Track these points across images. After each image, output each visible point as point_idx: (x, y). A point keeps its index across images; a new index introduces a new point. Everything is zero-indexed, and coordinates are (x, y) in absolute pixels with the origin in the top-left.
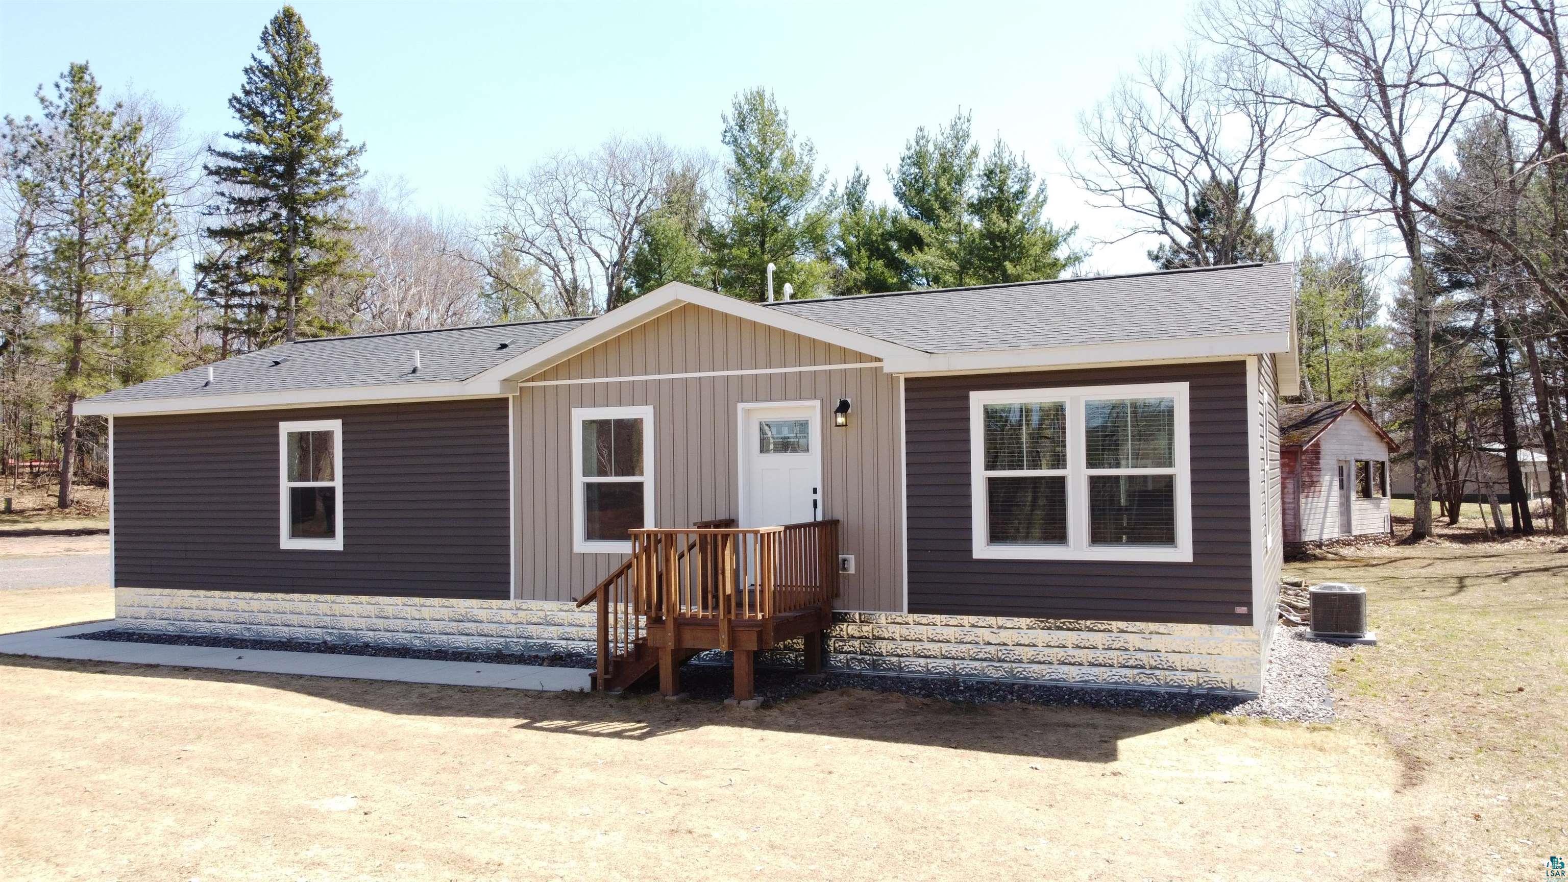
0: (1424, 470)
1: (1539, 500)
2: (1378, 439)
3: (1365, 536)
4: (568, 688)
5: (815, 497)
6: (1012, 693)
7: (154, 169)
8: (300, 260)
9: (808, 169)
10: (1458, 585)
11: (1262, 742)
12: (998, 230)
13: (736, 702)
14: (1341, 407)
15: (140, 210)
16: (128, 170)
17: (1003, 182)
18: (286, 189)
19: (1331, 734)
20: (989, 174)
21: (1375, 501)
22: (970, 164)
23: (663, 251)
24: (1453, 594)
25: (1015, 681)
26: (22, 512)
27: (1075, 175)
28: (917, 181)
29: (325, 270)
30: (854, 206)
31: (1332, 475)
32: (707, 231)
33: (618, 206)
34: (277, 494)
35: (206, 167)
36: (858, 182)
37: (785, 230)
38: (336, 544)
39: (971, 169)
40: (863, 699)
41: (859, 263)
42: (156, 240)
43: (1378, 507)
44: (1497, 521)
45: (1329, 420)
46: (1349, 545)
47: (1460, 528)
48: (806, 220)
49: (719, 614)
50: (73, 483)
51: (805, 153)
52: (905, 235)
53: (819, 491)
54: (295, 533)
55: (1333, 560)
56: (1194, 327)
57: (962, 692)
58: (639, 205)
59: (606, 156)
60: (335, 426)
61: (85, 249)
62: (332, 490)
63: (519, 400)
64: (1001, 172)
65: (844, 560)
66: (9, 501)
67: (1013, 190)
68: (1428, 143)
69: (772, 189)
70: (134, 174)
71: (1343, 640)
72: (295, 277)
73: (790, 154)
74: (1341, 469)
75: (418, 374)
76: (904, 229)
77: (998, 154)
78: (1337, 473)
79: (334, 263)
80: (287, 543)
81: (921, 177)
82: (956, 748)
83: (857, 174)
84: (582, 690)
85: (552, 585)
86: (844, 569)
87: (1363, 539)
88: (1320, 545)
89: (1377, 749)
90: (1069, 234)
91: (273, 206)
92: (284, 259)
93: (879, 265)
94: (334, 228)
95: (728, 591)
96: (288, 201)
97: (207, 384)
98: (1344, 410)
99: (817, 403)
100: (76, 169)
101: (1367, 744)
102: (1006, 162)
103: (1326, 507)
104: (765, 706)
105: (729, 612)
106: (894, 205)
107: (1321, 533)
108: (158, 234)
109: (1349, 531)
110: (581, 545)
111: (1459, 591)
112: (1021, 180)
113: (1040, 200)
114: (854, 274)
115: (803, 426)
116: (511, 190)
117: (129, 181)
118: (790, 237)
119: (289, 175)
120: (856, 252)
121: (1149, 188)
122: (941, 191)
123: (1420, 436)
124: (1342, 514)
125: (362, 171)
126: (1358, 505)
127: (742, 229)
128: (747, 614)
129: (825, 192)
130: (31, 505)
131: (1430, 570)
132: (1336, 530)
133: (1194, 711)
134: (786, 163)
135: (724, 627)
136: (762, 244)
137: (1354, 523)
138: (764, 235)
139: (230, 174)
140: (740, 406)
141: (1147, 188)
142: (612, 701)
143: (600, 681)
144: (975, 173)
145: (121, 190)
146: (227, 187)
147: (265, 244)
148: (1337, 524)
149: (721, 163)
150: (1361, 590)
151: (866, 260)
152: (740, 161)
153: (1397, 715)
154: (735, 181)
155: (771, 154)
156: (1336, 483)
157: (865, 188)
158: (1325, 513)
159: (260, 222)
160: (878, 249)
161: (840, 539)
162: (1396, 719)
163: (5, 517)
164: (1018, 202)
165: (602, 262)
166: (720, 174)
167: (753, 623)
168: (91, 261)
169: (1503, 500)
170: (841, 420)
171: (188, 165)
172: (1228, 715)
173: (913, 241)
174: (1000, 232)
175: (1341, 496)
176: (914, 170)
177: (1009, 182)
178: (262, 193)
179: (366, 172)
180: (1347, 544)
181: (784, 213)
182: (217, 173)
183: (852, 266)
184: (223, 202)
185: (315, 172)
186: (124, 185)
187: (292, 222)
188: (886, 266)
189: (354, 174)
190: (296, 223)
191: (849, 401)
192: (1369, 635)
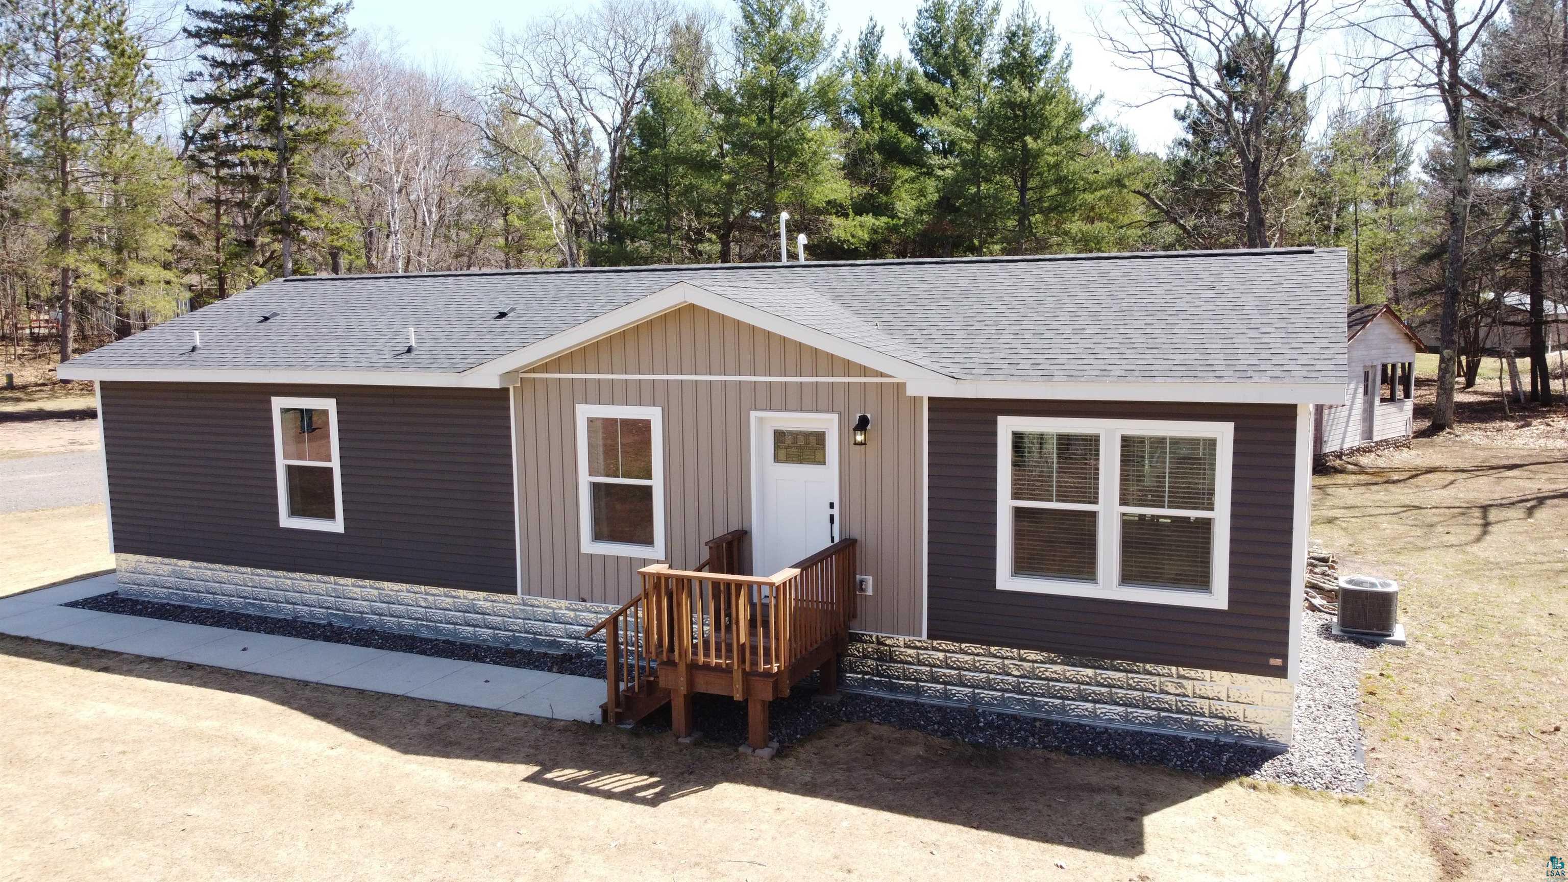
0: (1449, 360)
1: (1557, 353)
2: (1407, 340)
3: (1386, 441)
4: (579, 718)
5: (831, 512)
6: (1033, 736)
7: (131, 27)
8: (290, 128)
9: (820, 27)
10: (1481, 522)
11: (1293, 823)
12: (1019, 99)
13: (750, 750)
14: (1371, 311)
15: (121, 73)
16: (105, 29)
17: (1027, 47)
18: (271, 52)
19: (1365, 810)
20: (1012, 37)
21: (1398, 404)
22: (992, 22)
23: (668, 116)
24: (1478, 540)
25: (1036, 715)
26: (24, 387)
27: (1102, 34)
28: (934, 36)
29: (317, 138)
30: (867, 60)
31: (1358, 383)
32: (714, 95)
33: (620, 64)
34: (274, 471)
35: (185, 30)
36: (872, 33)
37: (795, 95)
38: (337, 526)
39: (991, 27)
40: (880, 738)
41: (872, 122)
42: (137, 104)
43: (1401, 410)
44: (1513, 384)
45: (1359, 327)
46: (1370, 451)
47: (1476, 393)
48: (817, 83)
49: (733, 663)
50: (75, 351)
51: (817, 10)
52: (920, 95)
53: (836, 506)
54: (294, 512)
55: (1354, 473)
56: (1242, 364)
57: (982, 730)
58: (643, 64)
59: (606, 12)
60: (329, 405)
61: (66, 116)
62: (330, 470)
63: (520, 391)
64: (1024, 35)
65: (861, 582)
66: (10, 377)
67: (1037, 55)
68: (1481, 9)
69: (782, 49)
70: (112, 34)
71: (1371, 638)
72: (285, 147)
73: (800, 10)
74: (1367, 374)
75: (413, 355)
76: (919, 89)
77: (1021, 16)
78: (1363, 379)
79: (325, 132)
80: (286, 521)
81: (939, 31)
82: (977, 828)
83: (871, 24)
84: (593, 723)
85: (559, 580)
86: (862, 590)
87: (1385, 443)
88: (1339, 455)
89: (1412, 836)
90: (1094, 104)
91: (259, 71)
92: (271, 127)
93: (892, 128)
94: (324, 93)
95: (743, 640)
96: (275, 64)
97: (194, 349)
98: (1375, 315)
99: (835, 417)
100: (50, 28)
101: (1401, 827)
102: (1029, 24)
103: (1350, 415)
104: (780, 754)
105: (744, 661)
106: (911, 62)
107: (1343, 443)
108: (140, 99)
109: (1370, 437)
110: (589, 546)
111: (1485, 533)
112: (1044, 43)
113: (1065, 65)
114: (867, 136)
115: (820, 438)
116: (507, 48)
117: (107, 42)
118: (801, 104)
119: (273, 34)
120: (869, 111)
121: (1181, 50)
122: (960, 53)
123: (1448, 325)
124: (1364, 420)
125: (350, 31)
126: (1381, 410)
127: (750, 91)
128: (762, 667)
129: (837, 53)
130: (32, 380)
131: (1451, 491)
132: (1358, 438)
133: (1222, 769)
134: (796, 22)
135: (738, 676)
136: (771, 109)
137: (1375, 428)
138: (773, 100)
139: (213, 36)
140: (754, 415)
141: (1178, 51)
142: (624, 739)
143: (611, 714)
144: (996, 31)
145: (99, 51)
146: (211, 51)
147: (250, 113)
148: (1359, 432)
149: (729, 19)
150: (1393, 588)
151: (879, 119)
152: (748, 18)
153: (1431, 774)
154: (742, 40)
155: (780, 11)
156: (1361, 390)
157: (879, 40)
158: (1348, 422)
159: (245, 87)
160: (892, 110)
161: (858, 556)
162: (1430, 781)
163: (8, 394)
164: (1041, 68)
165: (604, 127)
166: (727, 31)
167: (767, 674)
168: (71, 126)
169: (1522, 354)
170: (860, 438)
171: (168, 15)
172: (1257, 777)
173: (927, 105)
174: (1021, 102)
175: (1365, 402)
176: (932, 23)
177: (1033, 46)
178: (248, 56)
179: (354, 30)
180: (1367, 450)
181: (792, 77)
182: (197, 35)
183: (864, 126)
184: (206, 69)
185: (300, 33)
186: (102, 45)
187: (279, 88)
188: (900, 129)
189: (341, 33)
190: (283, 88)
191: (869, 416)
192: (1398, 633)
